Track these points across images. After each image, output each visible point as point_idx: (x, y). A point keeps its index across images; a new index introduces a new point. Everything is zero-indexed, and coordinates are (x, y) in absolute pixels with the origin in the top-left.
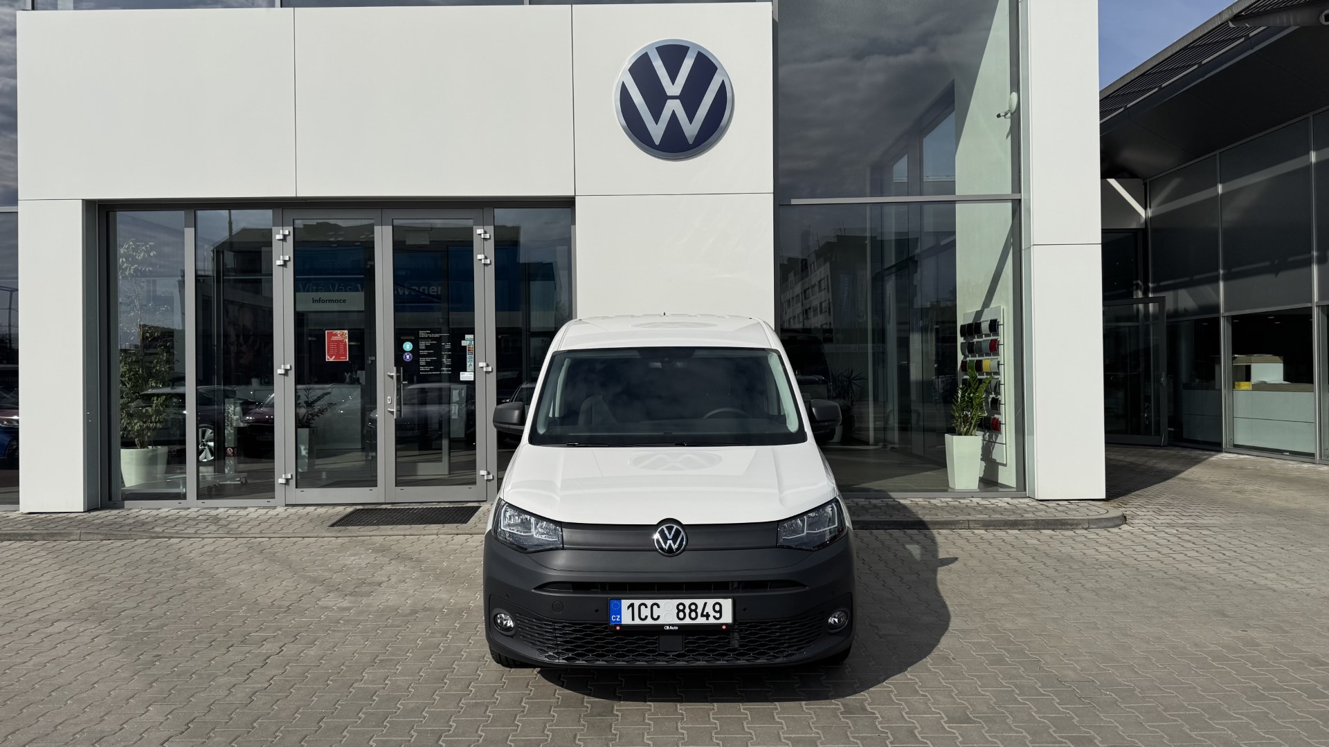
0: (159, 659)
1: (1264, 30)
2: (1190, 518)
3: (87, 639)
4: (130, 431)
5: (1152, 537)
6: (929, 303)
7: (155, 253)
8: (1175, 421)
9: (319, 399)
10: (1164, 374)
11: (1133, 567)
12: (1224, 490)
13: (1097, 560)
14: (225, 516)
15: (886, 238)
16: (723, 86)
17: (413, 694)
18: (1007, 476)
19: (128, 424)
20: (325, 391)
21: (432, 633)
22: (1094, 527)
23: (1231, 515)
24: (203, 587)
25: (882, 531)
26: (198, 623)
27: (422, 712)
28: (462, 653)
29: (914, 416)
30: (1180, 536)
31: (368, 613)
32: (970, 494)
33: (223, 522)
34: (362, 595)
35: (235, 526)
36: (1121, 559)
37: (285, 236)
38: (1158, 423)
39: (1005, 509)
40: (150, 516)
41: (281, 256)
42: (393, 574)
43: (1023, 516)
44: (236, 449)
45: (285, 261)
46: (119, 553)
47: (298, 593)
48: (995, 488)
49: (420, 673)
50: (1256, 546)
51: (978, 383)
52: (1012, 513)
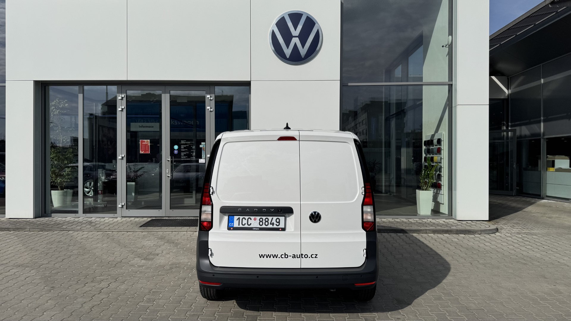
0: (53, 289)
1: (566, 8)
2: (527, 230)
3: (23, 278)
4: (56, 183)
5: (510, 239)
6: (410, 131)
8: (520, 184)
9: (140, 169)
10: (515, 164)
11: (502, 253)
12: (542, 217)
13: (485, 249)
14: (95, 222)
15: (391, 102)
16: (318, 31)
17: (165, 309)
18: (444, 209)
19: (55, 179)
20: (143, 166)
21: (178, 279)
22: (483, 233)
23: (546, 229)
24: (79, 255)
25: (386, 234)
26: (74, 271)
27: (169, 318)
28: (191, 289)
29: (403, 181)
30: (523, 238)
31: (151, 268)
32: (427, 217)
33: (93, 224)
34: (149, 259)
35: (98, 226)
36: (496, 249)
37: (122, 98)
38: (512, 185)
39: (443, 224)
40: (62, 221)
41: (121, 107)
42: (165, 250)
43: (451, 228)
44: (102, 191)
45: (122, 109)
46: (45, 237)
47: (121, 258)
48: (439, 214)
49: (170, 299)
50: (558, 244)
51: (431, 167)
52: (446, 226)
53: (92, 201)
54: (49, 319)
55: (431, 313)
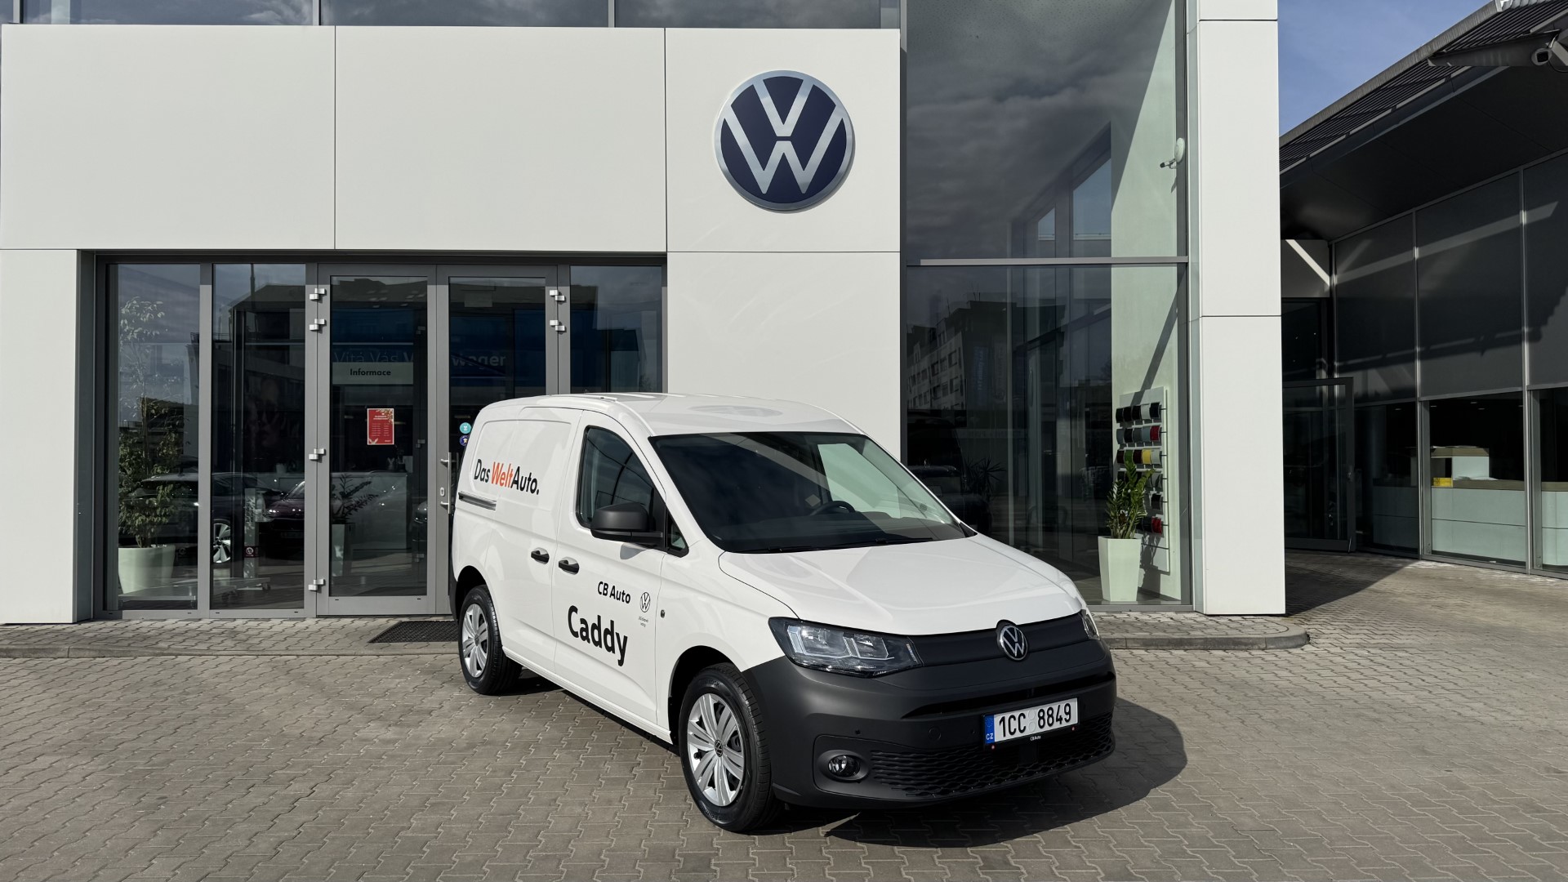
0: (165, 802)
1: (1469, 70)
2: (1382, 637)
3: (77, 778)
4: (129, 526)
5: (1339, 659)
6: (1077, 382)
7: (163, 314)
8: (1364, 522)
9: (357, 489)
10: (1351, 468)
11: (1319, 695)
12: (1421, 604)
13: (1276, 686)
14: (244, 630)
15: (1029, 305)
16: (842, 126)
17: (471, 845)
18: (1171, 586)
19: (127, 517)
20: (364, 480)
21: (494, 771)
22: (1272, 647)
23: (1430, 634)
24: (218, 715)
26: (211, 758)
28: (530, 795)
29: (1061, 515)
30: (1372, 658)
31: (416, 747)
32: (1128, 607)
33: (239, 635)
34: (409, 725)
35: (256, 641)
36: (1304, 685)
37: (320, 296)
38: (1344, 525)
39: (1169, 625)
40: (154, 629)
41: (316, 320)
43: (1189, 634)
44: (257, 548)
45: (320, 326)
46: (116, 673)
47: (333, 723)
48: (1157, 600)
49: (480, 820)
50: (1460, 670)
51: (1136, 477)
52: (1176, 631)
53: (228, 577)
54: (168, 875)
55: (1146, 841)
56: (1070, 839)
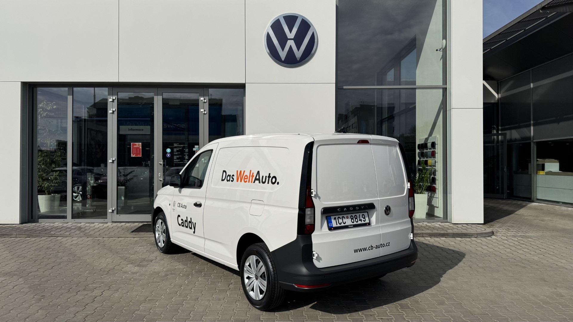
0: (44, 298)
1: (555, 14)
2: (522, 233)
3: (11, 287)
4: (43, 187)
5: (506, 242)
8: (511, 187)
9: (130, 173)
10: (505, 167)
11: (500, 256)
12: (535, 219)
13: (483, 253)
14: (84, 227)
15: (383, 106)
16: (313, 34)
17: (163, 318)
18: (439, 212)
19: (42, 184)
20: (132, 170)
21: (174, 286)
22: (479, 236)
23: (540, 231)
24: (69, 261)
26: (64, 279)
28: (188, 296)
30: (519, 241)
31: (145, 275)
32: (422, 220)
33: (83, 230)
34: (143, 266)
35: (88, 231)
36: (493, 252)
37: (113, 100)
38: (503, 188)
39: (439, 228)
40: (50, 226)
41: (112, 109)
42: (158, 256)
43: (447, 231)
44: (92, 196)
45: (113, 111)
46: (33, 244)
47: (113, 265)
48: (433, 218)
49: (167, 307)
50: (554, 247)
51: (426, 170)
52: (442, 230)
53: (80, 206)
55: (436, 319)
56: (405, 317)
